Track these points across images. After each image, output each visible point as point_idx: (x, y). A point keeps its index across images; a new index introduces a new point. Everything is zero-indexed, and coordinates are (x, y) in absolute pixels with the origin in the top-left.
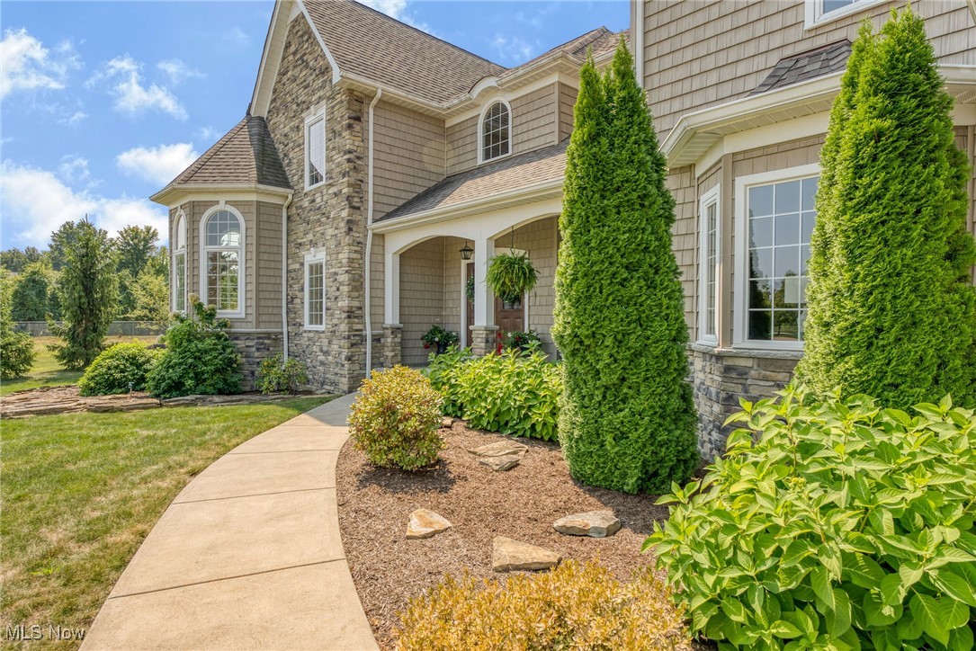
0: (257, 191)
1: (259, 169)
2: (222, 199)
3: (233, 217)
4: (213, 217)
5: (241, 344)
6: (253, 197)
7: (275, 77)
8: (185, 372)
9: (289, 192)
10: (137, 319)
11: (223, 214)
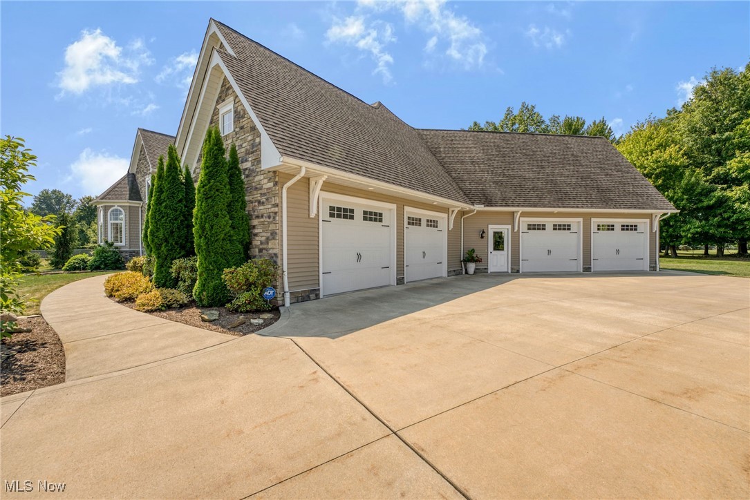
0: (128, 202)
1: (130, 194)
2: (116, 205)
3: (120, 211)
4: (113, 211)
5: (123, 254)
6: (128, 204)
7: (138, 161)
8: (101, 264)
9: (141, 202)
10: (90, 248)
11: (117, 210)
